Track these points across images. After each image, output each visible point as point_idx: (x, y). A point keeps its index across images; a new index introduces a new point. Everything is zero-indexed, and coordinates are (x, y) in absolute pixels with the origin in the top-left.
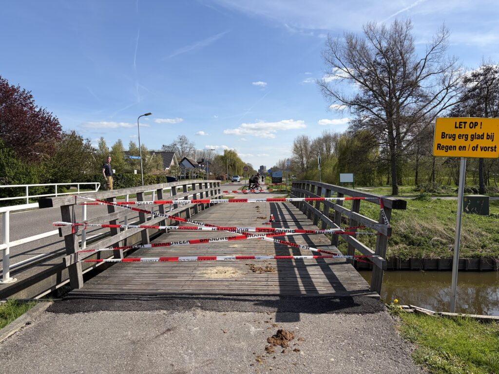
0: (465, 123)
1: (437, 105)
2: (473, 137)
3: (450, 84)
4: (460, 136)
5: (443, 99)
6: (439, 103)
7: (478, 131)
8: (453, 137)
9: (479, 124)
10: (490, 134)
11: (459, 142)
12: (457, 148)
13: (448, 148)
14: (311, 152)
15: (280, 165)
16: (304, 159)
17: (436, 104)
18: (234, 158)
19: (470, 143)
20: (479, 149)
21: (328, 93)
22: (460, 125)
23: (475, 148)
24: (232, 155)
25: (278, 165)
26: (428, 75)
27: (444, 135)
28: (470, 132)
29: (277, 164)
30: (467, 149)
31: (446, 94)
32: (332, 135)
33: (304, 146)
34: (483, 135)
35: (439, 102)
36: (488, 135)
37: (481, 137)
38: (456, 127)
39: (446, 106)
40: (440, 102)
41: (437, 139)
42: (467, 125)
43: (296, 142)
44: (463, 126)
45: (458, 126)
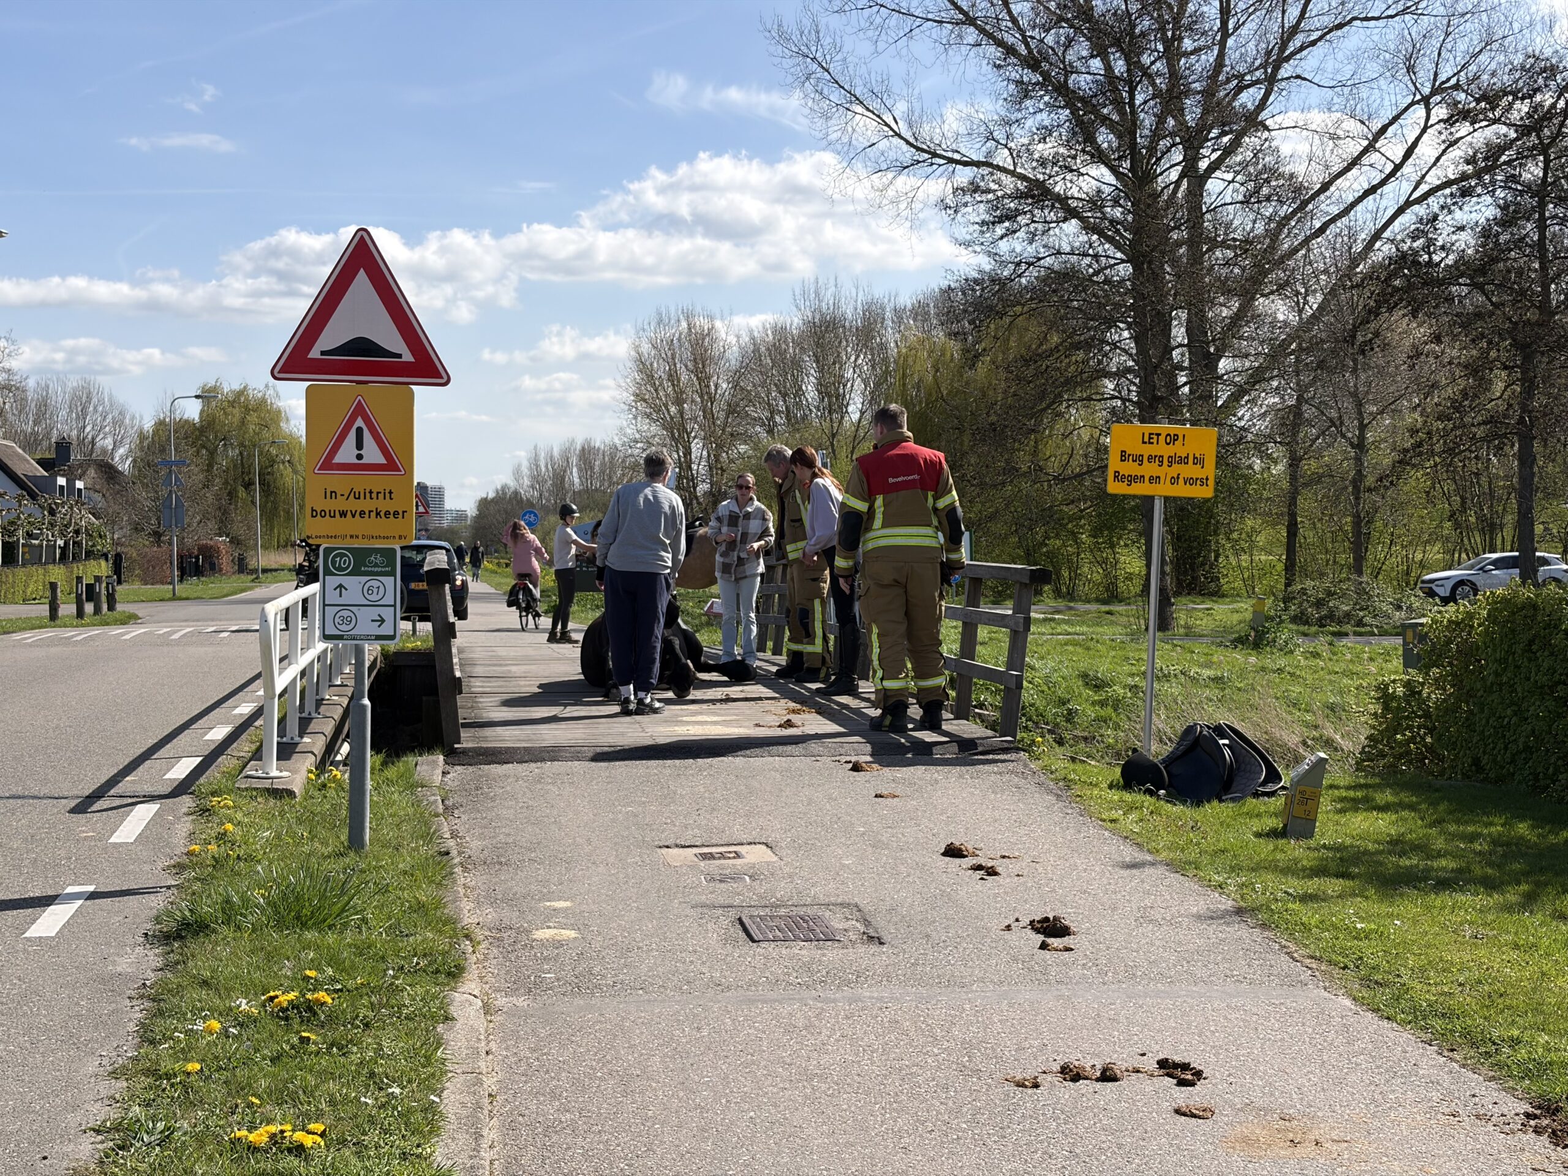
0: (1158, 435)
1: (1383, 183)
2: (1172, 460)
3: (1442, 77)
4: (1151, 458)
5: (1409, 153)
6: (1392, 174)
7: (1178, 449)
8: (1139, 459)
9: (1181, 438)
10: (1197, 455)
11: (1149, 469)
12: (1147, 479)
13: (1132, 479)
14: (732, 410)
15: (537, 479)
16: (696, 447)
17: (1377, 178)
18: (265, 434)
19: (1165, 471)
20: (1181, 481)
21: (836, 96)
22: (1150, 438)
23: (1175, 480)
24: (253, 418)
25: (527, 482)
26: (1340, 26)
27: (1124, 457)
28: (1166, 451)
29: (517, 473)
30: (1162, 481)
31: (1424, 131)
32: (850, 311)
33: (696, 371)
34: (1187, 457)
35: (1389, 167)
36: (1195, 458)
37: (1183, 460)
38: (1144, 442)
39: (1424, 188)
40: (1398, 167)
41: (1114, 463)
42: (1162, 438)
43: (646, 348)
44: (1155, 441)
45: (1146, 439)
